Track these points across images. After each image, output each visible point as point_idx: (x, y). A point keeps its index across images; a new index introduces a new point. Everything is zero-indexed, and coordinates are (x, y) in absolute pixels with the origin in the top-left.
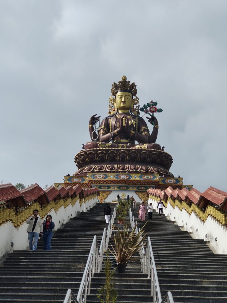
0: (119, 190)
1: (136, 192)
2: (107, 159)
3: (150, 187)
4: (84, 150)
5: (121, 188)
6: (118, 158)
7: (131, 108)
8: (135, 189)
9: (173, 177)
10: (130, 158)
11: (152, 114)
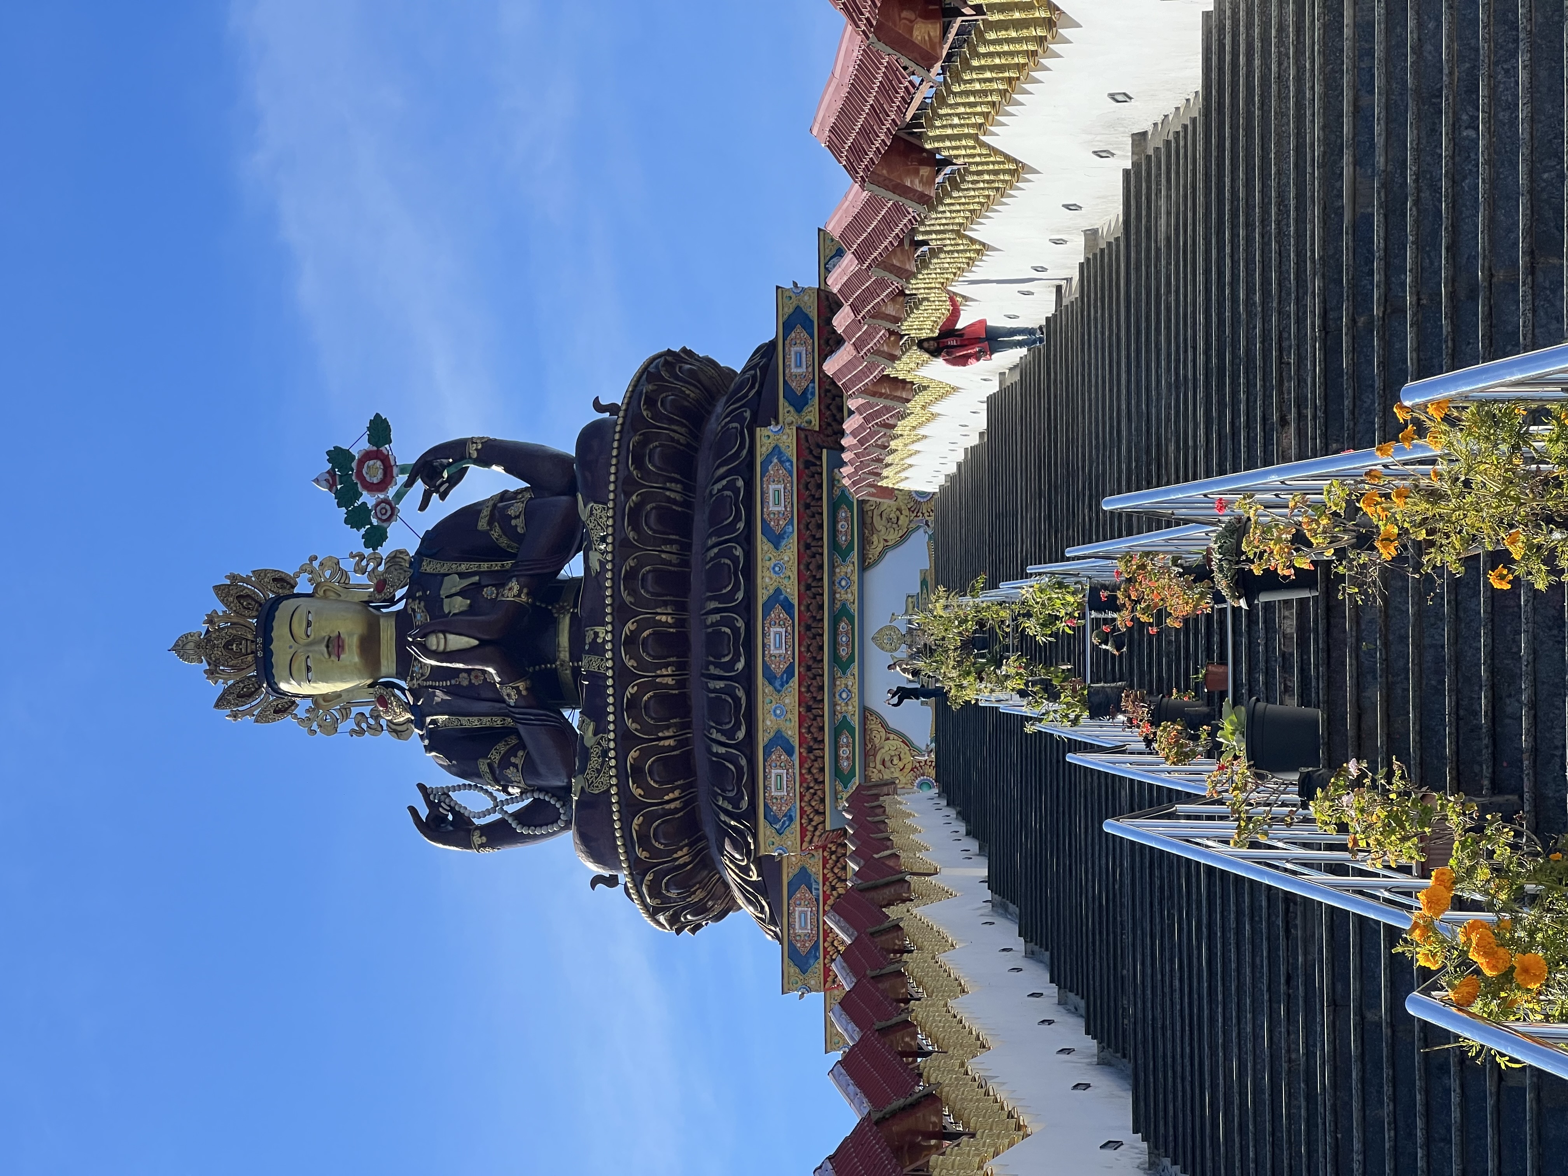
0: (855, 668)
1: (865, 566)
2: (671, 742)
3: (833, 481)
4: (623, 877)
5: (843, 652)
6: (666, 677)
7: (367, 603)
8: (849, 568)
9: (773, 344)
10: (665, 604)
11: (402, 478)
